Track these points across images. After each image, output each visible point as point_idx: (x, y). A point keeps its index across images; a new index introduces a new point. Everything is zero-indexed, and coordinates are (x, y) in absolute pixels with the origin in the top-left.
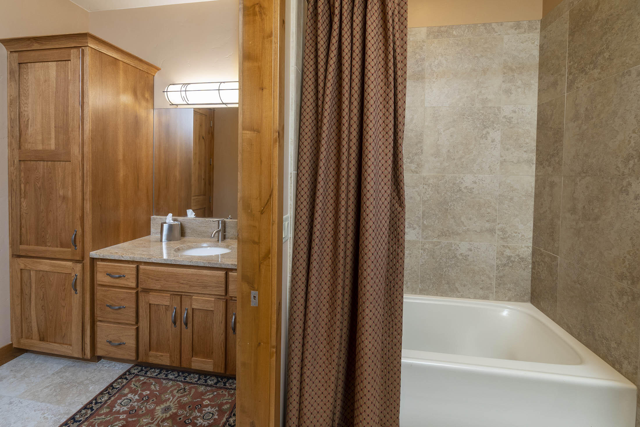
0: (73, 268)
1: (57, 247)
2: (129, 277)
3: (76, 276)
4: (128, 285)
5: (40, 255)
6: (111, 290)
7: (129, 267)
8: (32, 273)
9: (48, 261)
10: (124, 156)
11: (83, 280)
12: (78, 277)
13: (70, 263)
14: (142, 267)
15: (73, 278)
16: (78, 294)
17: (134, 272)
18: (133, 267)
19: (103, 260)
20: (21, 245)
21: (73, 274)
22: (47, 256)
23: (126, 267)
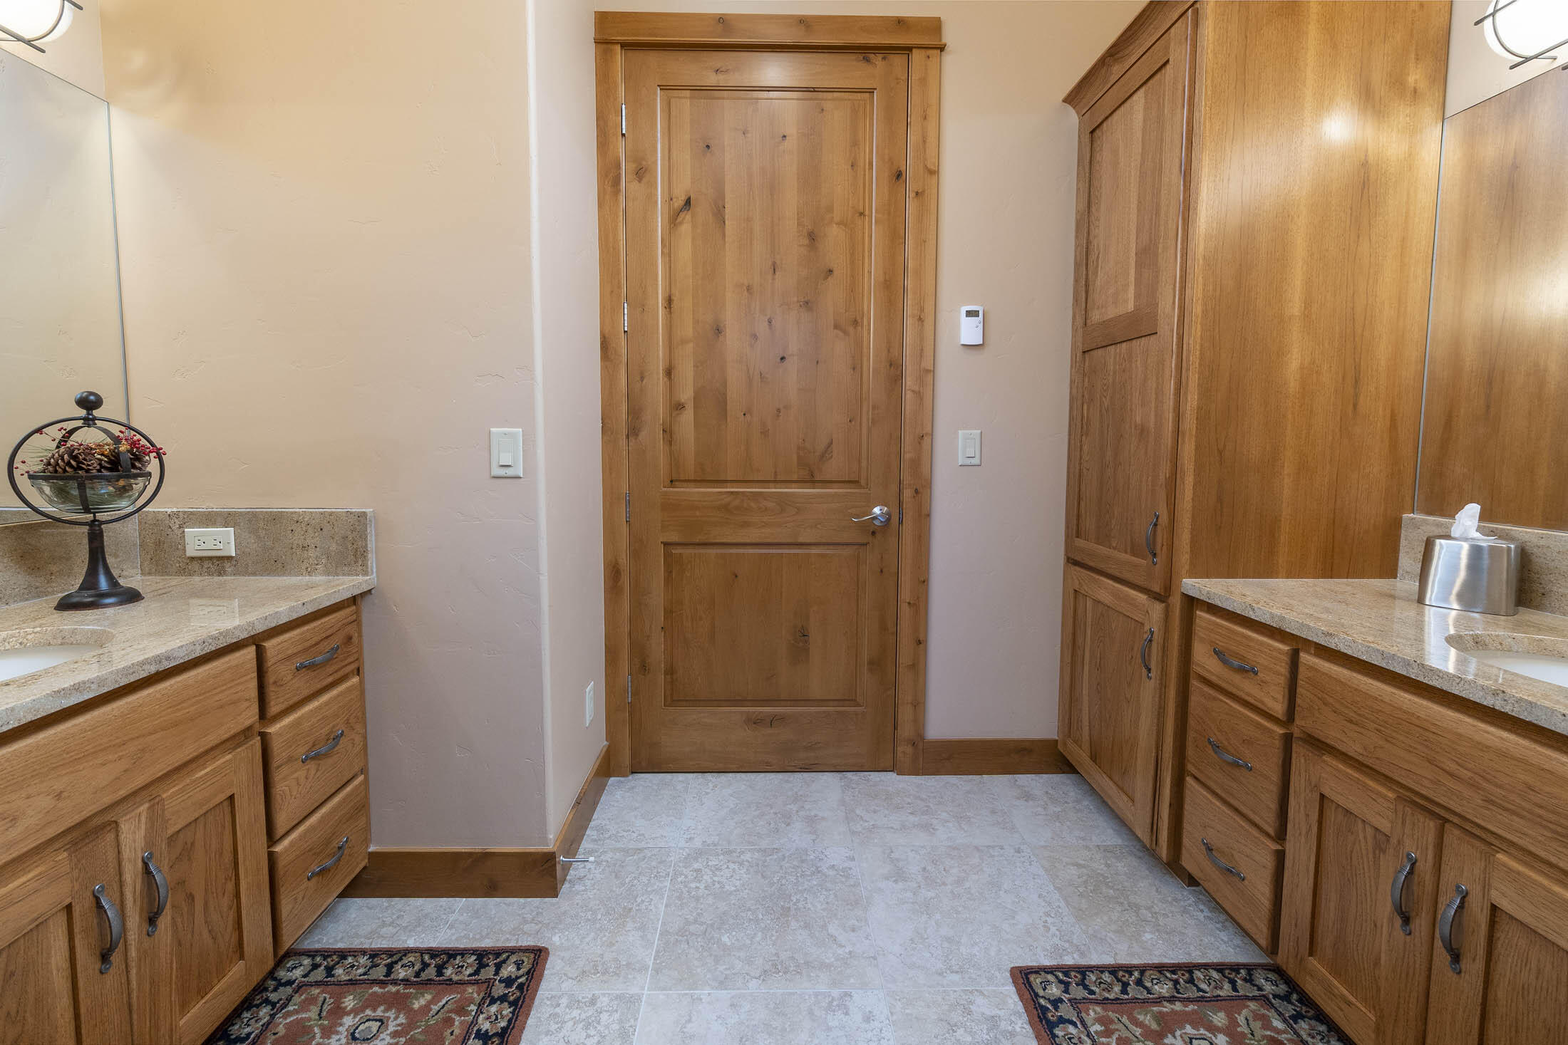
0: (1147, 612)
1: (1126, 552)
2: (1268, 678)
3: (1152, 633)
4: (1262, 703)
5: (1101, 566)
6: (1221, 701)
7: (1271, 646)
8: (1089, 603)
9: (1111, 582)
10: (1308, 303)
11: (1164, 649)
12: (1155, 636)
13: (1142, 597)
14: (1305, 658)
15: (1145, 636)
16: (1152, 681)
17: (1283, 669)
18: (1279, 651)
19: (1213, 609)
20: (1078, 539)
21: (1147, 628)
22: (1110, 571)
23: (1262, 643)
